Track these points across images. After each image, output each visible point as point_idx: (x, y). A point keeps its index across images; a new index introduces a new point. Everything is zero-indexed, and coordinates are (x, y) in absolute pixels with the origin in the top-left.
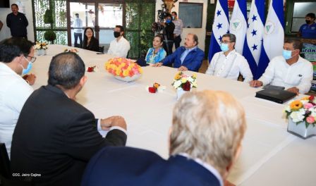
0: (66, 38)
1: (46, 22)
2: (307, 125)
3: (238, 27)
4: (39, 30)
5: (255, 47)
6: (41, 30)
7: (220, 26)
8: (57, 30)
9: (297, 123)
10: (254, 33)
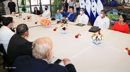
0: (30, 10)
1: (22, 5)
2: (97, 40)
3: (88, 4)
4: (20, 7)
5: (94, 11)
6: (21, 7)
7: (82, 4)
8: (26, 7)
9: (94, 40)
10: (93, 6)
